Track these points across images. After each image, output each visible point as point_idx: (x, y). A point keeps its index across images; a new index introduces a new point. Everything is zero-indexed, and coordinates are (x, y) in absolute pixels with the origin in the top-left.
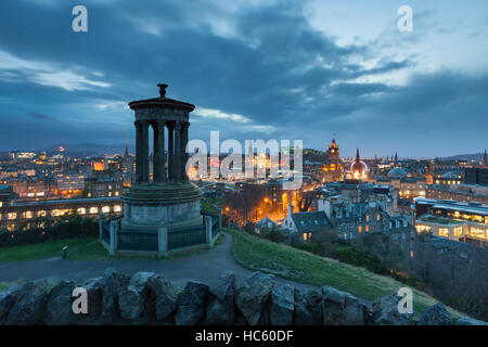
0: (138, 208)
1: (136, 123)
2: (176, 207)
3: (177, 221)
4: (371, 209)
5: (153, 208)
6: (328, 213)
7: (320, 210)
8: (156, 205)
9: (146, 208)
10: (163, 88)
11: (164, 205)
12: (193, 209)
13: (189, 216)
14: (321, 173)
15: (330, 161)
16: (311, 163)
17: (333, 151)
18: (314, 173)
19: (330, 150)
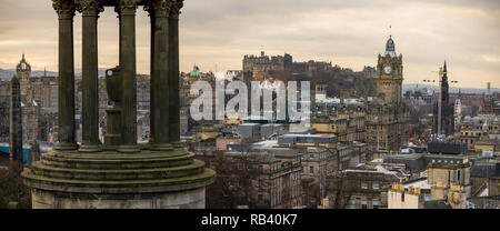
14: (361, 124)
15: (382, 95)
16: (331, 100)
17: (387, 69)
18: (343, 127)
19: (381, 66)
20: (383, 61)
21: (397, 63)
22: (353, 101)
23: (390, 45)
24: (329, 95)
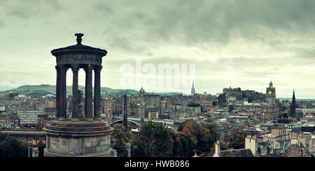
0: (55, 139)
1: (56, 67)
2: (86, 140)
3: (86, 153)
4: (293, 145)
5: (66, 140)
6: (254, 151)
7: (247, 148)
8: (69, 137)
9: (61, 140)
10: (79, 36)
11: (75, 138)
12: (102, 143)
13: (98, 149)
14: (259, 113)
15: (268, 102)
16: (249, 104)
17: (270, 93)
18: (252, 114)
19: (267, 92)
20: (268, 90)
21: (273, 90)
22: (257, 104)
23: (271, 84)
24: (249, 102)
